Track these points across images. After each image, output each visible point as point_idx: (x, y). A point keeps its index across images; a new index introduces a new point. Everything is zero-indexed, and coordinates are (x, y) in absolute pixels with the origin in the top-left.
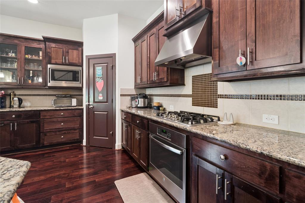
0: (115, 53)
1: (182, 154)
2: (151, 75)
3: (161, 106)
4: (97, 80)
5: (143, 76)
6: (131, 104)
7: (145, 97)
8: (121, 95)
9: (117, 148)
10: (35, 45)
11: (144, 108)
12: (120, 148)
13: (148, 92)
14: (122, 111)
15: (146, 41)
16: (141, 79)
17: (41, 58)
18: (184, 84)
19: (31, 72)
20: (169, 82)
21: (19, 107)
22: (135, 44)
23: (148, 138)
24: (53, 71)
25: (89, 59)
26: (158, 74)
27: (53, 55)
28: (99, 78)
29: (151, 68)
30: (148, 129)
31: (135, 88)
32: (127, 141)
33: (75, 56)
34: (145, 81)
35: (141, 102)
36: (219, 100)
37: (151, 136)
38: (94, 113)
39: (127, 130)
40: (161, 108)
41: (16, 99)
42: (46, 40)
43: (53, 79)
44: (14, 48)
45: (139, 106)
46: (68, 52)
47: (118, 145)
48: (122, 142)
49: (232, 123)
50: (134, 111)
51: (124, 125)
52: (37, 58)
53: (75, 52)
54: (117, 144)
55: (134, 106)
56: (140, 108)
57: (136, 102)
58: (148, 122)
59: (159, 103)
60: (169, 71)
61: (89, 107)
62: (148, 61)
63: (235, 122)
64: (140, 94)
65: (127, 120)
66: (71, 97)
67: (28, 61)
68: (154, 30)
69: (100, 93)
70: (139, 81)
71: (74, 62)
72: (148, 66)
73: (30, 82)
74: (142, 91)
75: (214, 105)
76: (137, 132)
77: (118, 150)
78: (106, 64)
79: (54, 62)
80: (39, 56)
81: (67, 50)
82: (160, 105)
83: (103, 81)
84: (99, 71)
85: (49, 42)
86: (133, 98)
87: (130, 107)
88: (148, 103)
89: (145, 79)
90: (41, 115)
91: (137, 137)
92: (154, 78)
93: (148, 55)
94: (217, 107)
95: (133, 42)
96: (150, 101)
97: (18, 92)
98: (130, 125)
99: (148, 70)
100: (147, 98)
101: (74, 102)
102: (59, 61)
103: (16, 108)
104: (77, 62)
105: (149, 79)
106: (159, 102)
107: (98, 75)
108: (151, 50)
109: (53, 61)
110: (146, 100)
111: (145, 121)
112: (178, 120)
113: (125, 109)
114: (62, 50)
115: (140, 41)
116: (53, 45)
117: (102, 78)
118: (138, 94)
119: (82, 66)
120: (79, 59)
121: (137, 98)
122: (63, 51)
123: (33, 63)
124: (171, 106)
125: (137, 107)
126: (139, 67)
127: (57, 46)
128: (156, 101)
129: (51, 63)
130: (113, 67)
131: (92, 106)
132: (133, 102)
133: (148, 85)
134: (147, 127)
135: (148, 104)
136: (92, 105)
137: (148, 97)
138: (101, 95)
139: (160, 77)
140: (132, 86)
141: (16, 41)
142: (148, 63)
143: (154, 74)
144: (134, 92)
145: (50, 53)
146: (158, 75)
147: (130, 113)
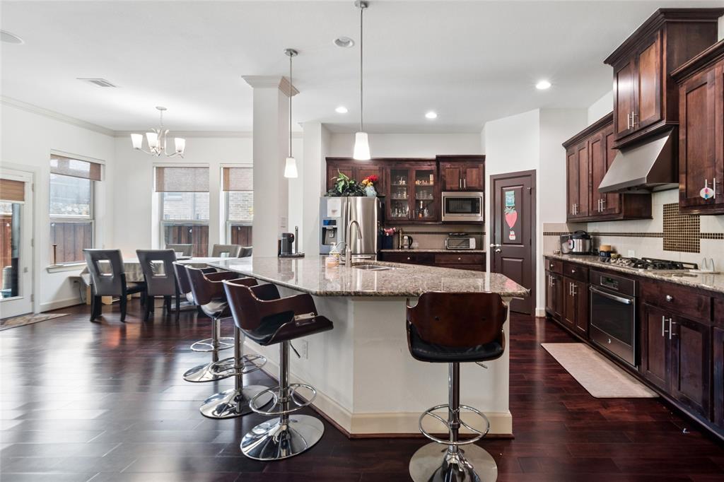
0: (535, 170)
1: (631, 304)
2: (594, 203)
3: (614, 252)
4: (507, 210)
5: (581, 203)
6: (562, 249)
7: (585, 236)
8: (545, 234)
9: (537, 314)
10: (426, 167)
11: (583, 254)
12: (543, 315)
13: (592, 228)
14: (546, 258)
15: (586, 149)
16: (579, 209)
17: (432, 183)
18: (650, 217)
19: (422, 202)
20: (623, 214)
21: (409, 248)
22: (567, 151)
23: (589, 292)
24: (448, 200)
25: (495, 179)
26: (607, 202)
27: (448, 179)
28: (509, 207)
29: (594, 193)
30: (588, 279)
31: (567, 222)
32: (555, 304)
33: (474, 177)
34: (585, 212)
35: (577, 245)
36: (702, 241)
37: (593, 289)
38: (502, 260)
39: (555, 287)
40: (612, 255)
41: (406, 237)
42: (440, 159)
43: (448, 211)
44: (405, 174)
45: (574, 250)
46: (465, 173)
47: (540, 309)
48: (547, 305)
49: (711, 271)
50: (566, 257)
51: (551, 278)
52: (426, 184)
53: (475, 171)
54: (538, 309)
55: (566, 251)
56: (577, 254)
57: (570, 244)
58: (589, 270)
59: (610, 246)
60: (623, 198)
61: (494, 252)
62: (590, 181)
63: (716, 271)
64: (576, 233)
65: (555, 271)
66: (468, 235)
67: (418, 189)
68: (599, 134)
69: (512, 230)
70: (574, 211)
71: (473, 185)
72: (591, 189)
73: (421, 215)
74: (580, 228)
75: (696, 249)
76: (572, 285)
77: (540, 318)
78: (521, 187)
79: (449, 189)
80: (429, 181)
81: (464, 170)
82: (612, 250)
83: (515, 211)
84: (510, 197)
85: (443, 161)
86: (564, 239)
87: (558, 253)
88: (591, 247)
89: (584, 209)
90: (436, 258)
91: (573, 293)
92: (600, 206)
93: (591, 172)
94: (699, 252)
95: (564, 149)
96: (595, 243)
97: (406, 229)
98: (560, 279)
99: (591, 195)
100: (589, 238)
101: (473, 243)
102: (455, 186)
103: (406, 249)
104: (477, 185)
105: (592, 209)
106: (609, 244)
107: (508, 204)
108: (595, 165)
109: (448, 187)
110: (588, 242)
111: (584, 270)
112: (629, 265)
113: (550, 254)
114: (458, 170)
115: (576, 148)
116: (448, 165)
117: (515, 208)
118: (573, 232)
119: (483, 190)
120: (480, 181)
121: (572, 238)
122: (460, 172)
123: (422, 190)
124: (629, 251)
125: (571, 253)
126: (574, 188)
127: (454, 165)
128: (605, 243)
129: (445, 190)
130: (532, 191)
131: (499, 250)
132: (565, 246)
133: (590, 218)
134: (586, 277)
135: (590, 249)
136: (498, 248)
137: (591, 237)
138: (512, 233)
139: (610, 207)
140: (563, 219)
141: (407, 165)
142: (591, 185)
143: (601, 202)
144: (565, 229)
145: (444, 176)
146: (606, 204)
147: (561, 260)
